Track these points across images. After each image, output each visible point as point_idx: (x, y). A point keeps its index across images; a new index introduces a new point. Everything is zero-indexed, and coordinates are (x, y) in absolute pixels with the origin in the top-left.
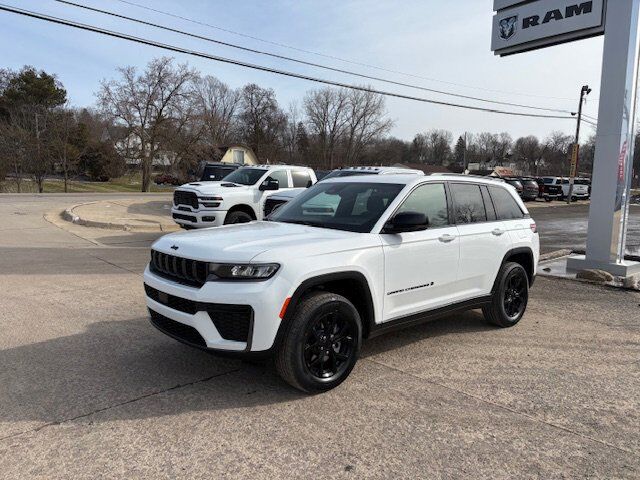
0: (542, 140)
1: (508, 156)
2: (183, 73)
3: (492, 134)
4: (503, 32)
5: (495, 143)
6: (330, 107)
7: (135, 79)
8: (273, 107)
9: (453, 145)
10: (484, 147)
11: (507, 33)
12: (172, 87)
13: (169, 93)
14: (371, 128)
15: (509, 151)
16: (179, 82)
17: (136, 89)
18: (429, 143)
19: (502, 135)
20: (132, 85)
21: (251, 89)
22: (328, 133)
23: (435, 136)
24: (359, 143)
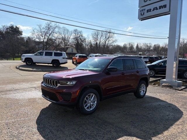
0: (161, 46)
2: (56, 26)
3: (147, 43)
4: (141, 14)
5: (147, 46)
6: (99, 36)
7: (42, 28)
8: (82, 36)
9: (135, 47)
10: (144, 47)
11: (142, 14)
12: (52, 30)
13: (51, 32)
14: (110, 42)
15: (152, 49)
16: (54, 29)
18: (128, 46)
19: (149, 44)
20: (41, 30)
21: (76, 30)
22: (98, 43)
23: (130, 44)
24: (107, 46)
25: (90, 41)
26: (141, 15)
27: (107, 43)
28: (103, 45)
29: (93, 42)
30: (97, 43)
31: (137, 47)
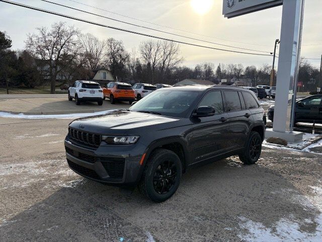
0: (258, 68)
1: (242, 76)
2: (72, 31)
3: (234, 64)
4: (228, 4)
5: (235, 69)
6: (152, 50)
7: (46, 34)
8: (122, 50)
9: (214, 70)
10: (230, 71)
11: (231, 4)
12: (66, 38)
13: (64, 41)
14: (173, 61)
15: (242, 73)
16: (69, 36)
17: (47, 39)
18: (203, 69)
19: (239, 65)
20: (45, 37)
21: (111, 41)
22: (152, 63)
23: (206, 65)
24: (167, 68)
25: (137, 59)
26: (229, 6)
27: (167, 63)
28: (160, 67)
29: (143, 62)
30: (149, 64)
31: (219, 70)
